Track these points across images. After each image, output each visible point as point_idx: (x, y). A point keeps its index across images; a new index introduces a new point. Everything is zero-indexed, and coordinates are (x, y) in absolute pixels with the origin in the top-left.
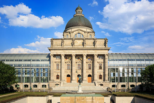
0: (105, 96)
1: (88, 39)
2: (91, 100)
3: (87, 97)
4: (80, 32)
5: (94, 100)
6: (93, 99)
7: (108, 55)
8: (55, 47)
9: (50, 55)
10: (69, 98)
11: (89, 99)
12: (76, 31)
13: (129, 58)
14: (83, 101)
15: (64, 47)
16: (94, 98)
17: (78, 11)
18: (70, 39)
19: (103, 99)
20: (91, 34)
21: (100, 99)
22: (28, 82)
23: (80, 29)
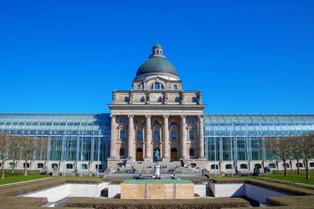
0: (196, 183)
1: (170, 92)
2: (172, 190)
3: (164, 185)
4: (159, 81)
5: (177, 190)
6: (175, 187)
7: (202, 116)
8: (119, 103)
9: (111, 116)
10: (135, 185)
11: (169, 188)
12: (152, 79)
13: (236, 121)
14: (158, 190)
15: (133, 103)
16: (177, 185)
17: (156, 50)
18: (143, 91)
19: (193, 188)
20: (176, 84)
21: (187, 188)
22: (72, 160)
23: (159, 76)
